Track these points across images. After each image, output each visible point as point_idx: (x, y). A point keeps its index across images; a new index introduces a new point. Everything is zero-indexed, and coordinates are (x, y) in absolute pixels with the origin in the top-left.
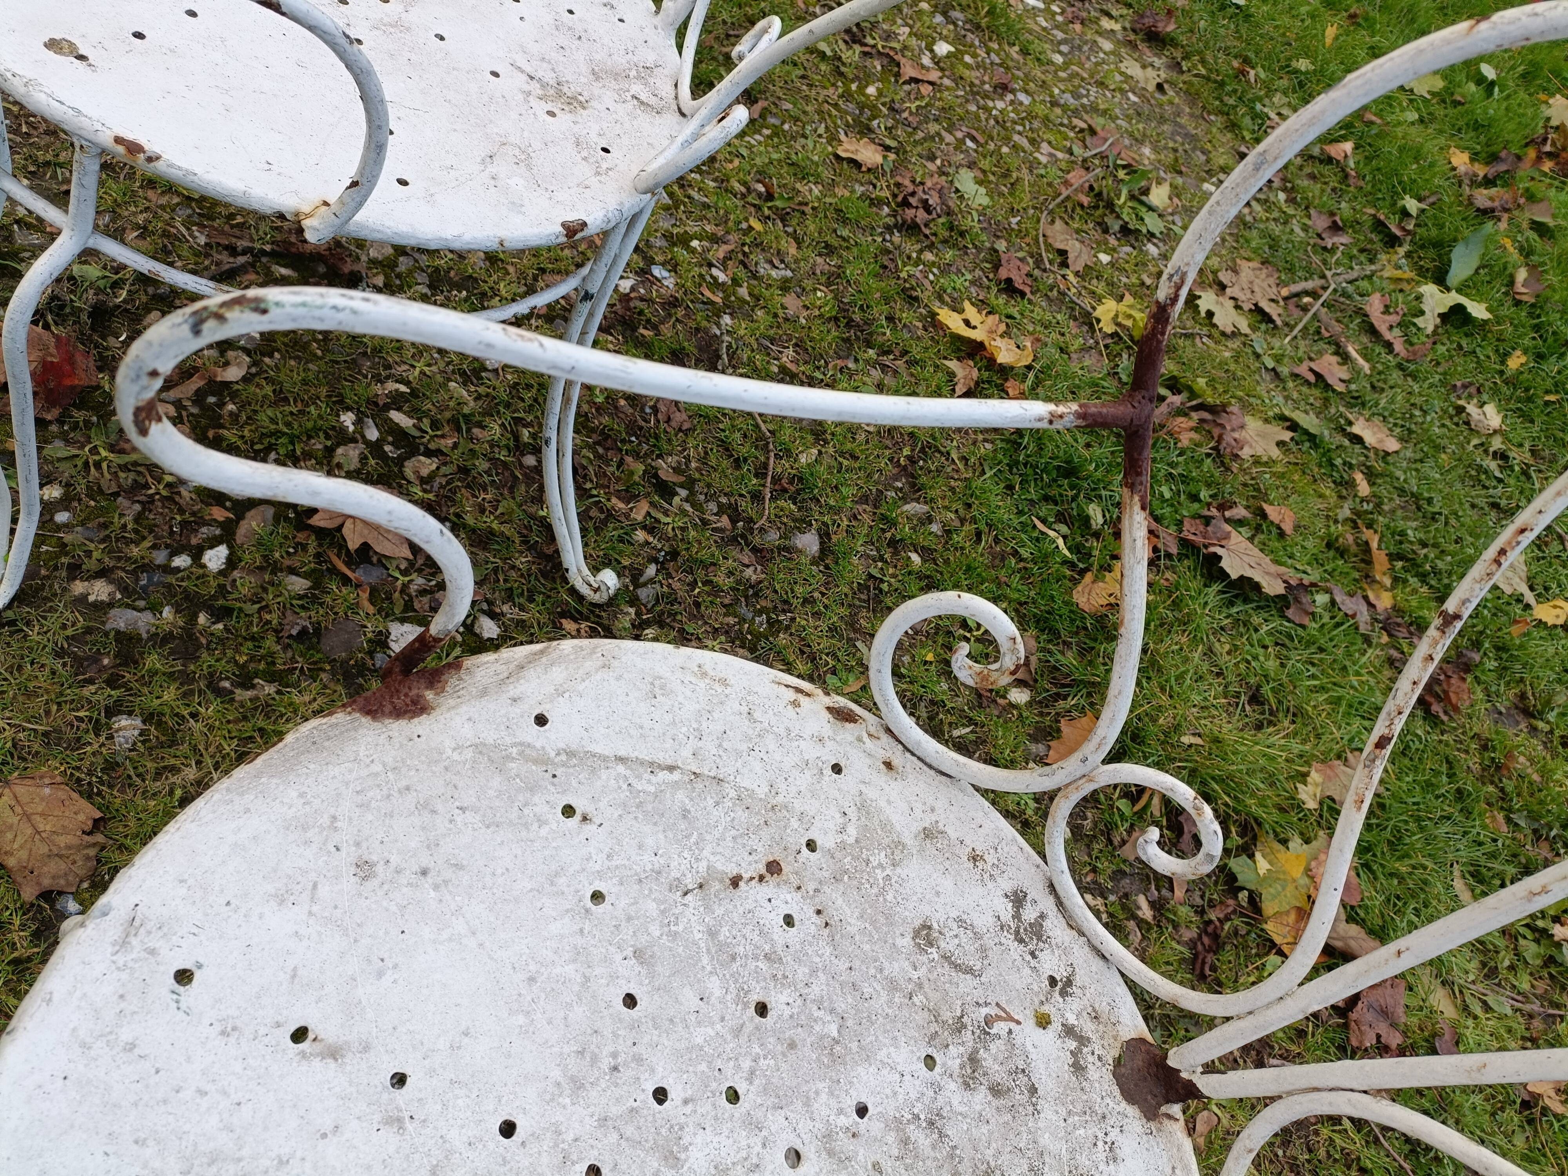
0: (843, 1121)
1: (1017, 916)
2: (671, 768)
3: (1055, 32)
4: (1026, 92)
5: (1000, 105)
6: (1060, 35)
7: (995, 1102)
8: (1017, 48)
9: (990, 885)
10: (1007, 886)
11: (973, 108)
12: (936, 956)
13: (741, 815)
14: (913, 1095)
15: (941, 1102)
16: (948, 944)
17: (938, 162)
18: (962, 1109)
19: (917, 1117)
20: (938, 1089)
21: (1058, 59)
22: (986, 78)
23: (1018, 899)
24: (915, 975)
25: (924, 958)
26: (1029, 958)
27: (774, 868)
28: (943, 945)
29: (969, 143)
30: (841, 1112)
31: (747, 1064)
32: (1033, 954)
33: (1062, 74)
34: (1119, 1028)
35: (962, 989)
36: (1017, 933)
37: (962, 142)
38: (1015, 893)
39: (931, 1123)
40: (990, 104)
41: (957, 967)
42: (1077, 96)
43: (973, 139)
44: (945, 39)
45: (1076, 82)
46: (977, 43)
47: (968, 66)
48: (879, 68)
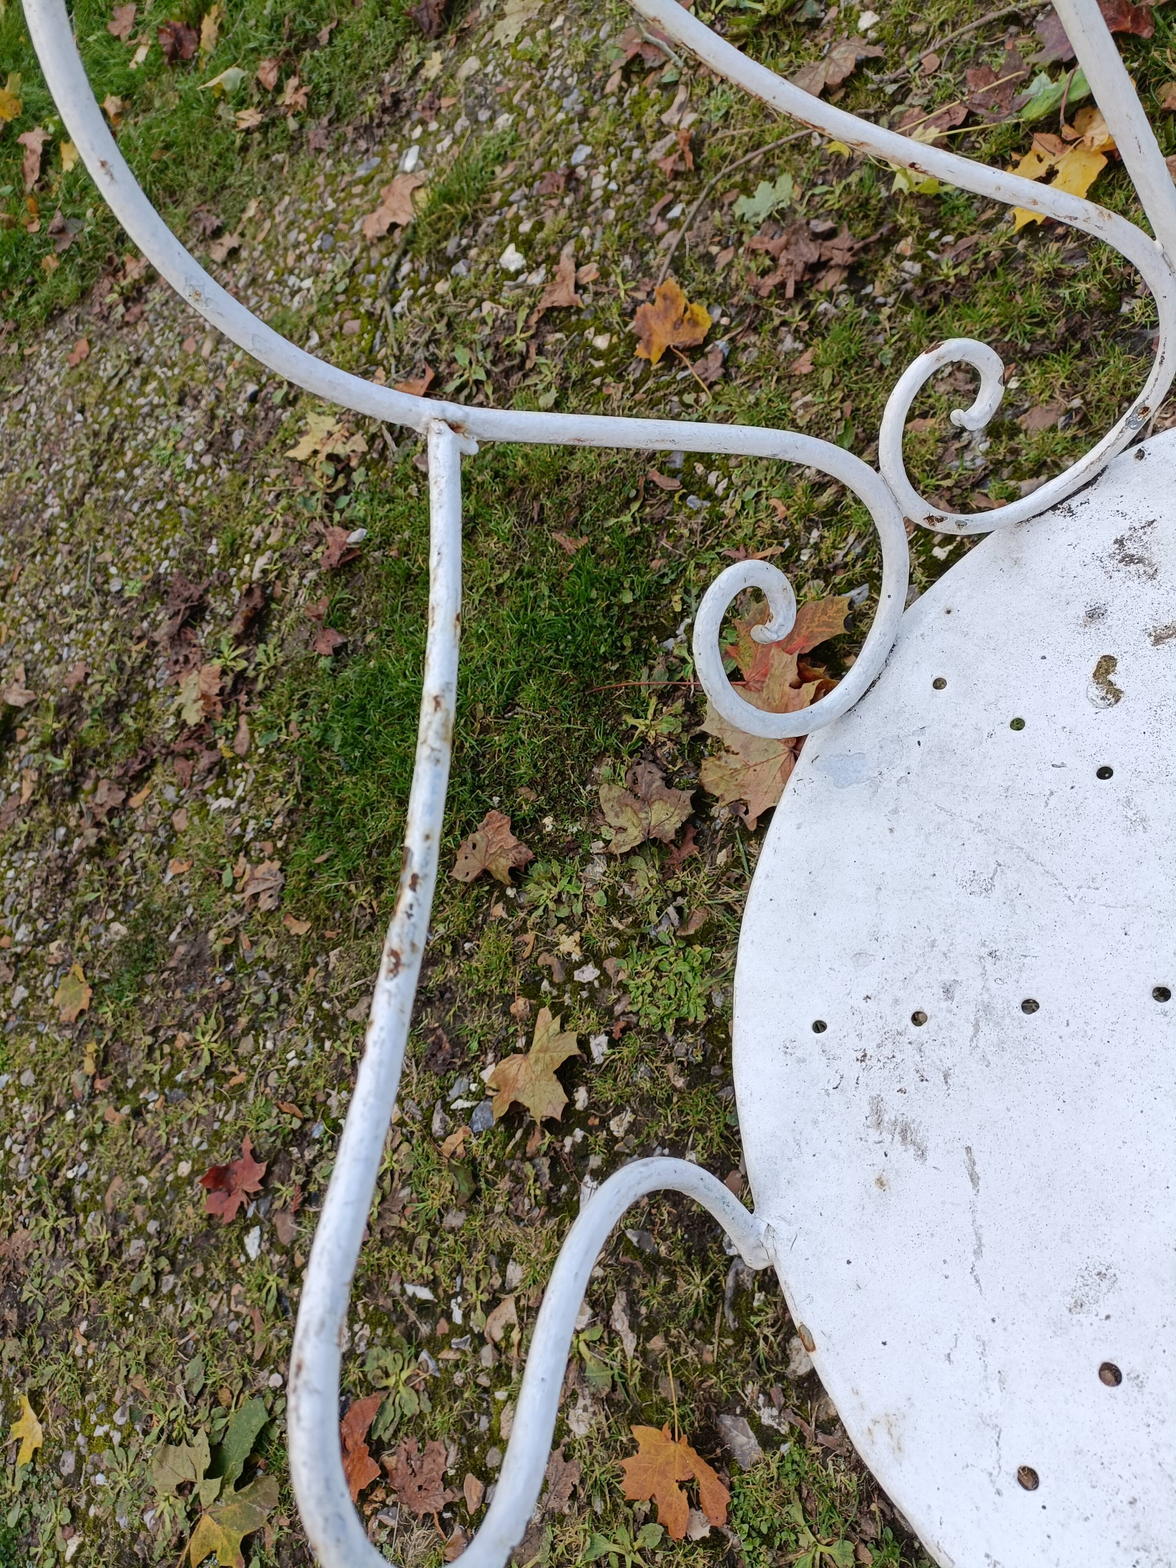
3: (458, 129)
4: (570, 151)
5: (598, 181)
6: (463, 122)
8: (498, 169)
11: (611, 214)
17: (714, 250)
21: (504, 120)
22: (555, 203)
29: (676, 212)
33: (531, 112)
37: (674, 224)
40: (598, 193)
42: (566, 91)
43: (668, 208)
44: (495, 259)
45: (541, 93)
46: (495, 219)
47: (539, 226)
48: (559, 335)
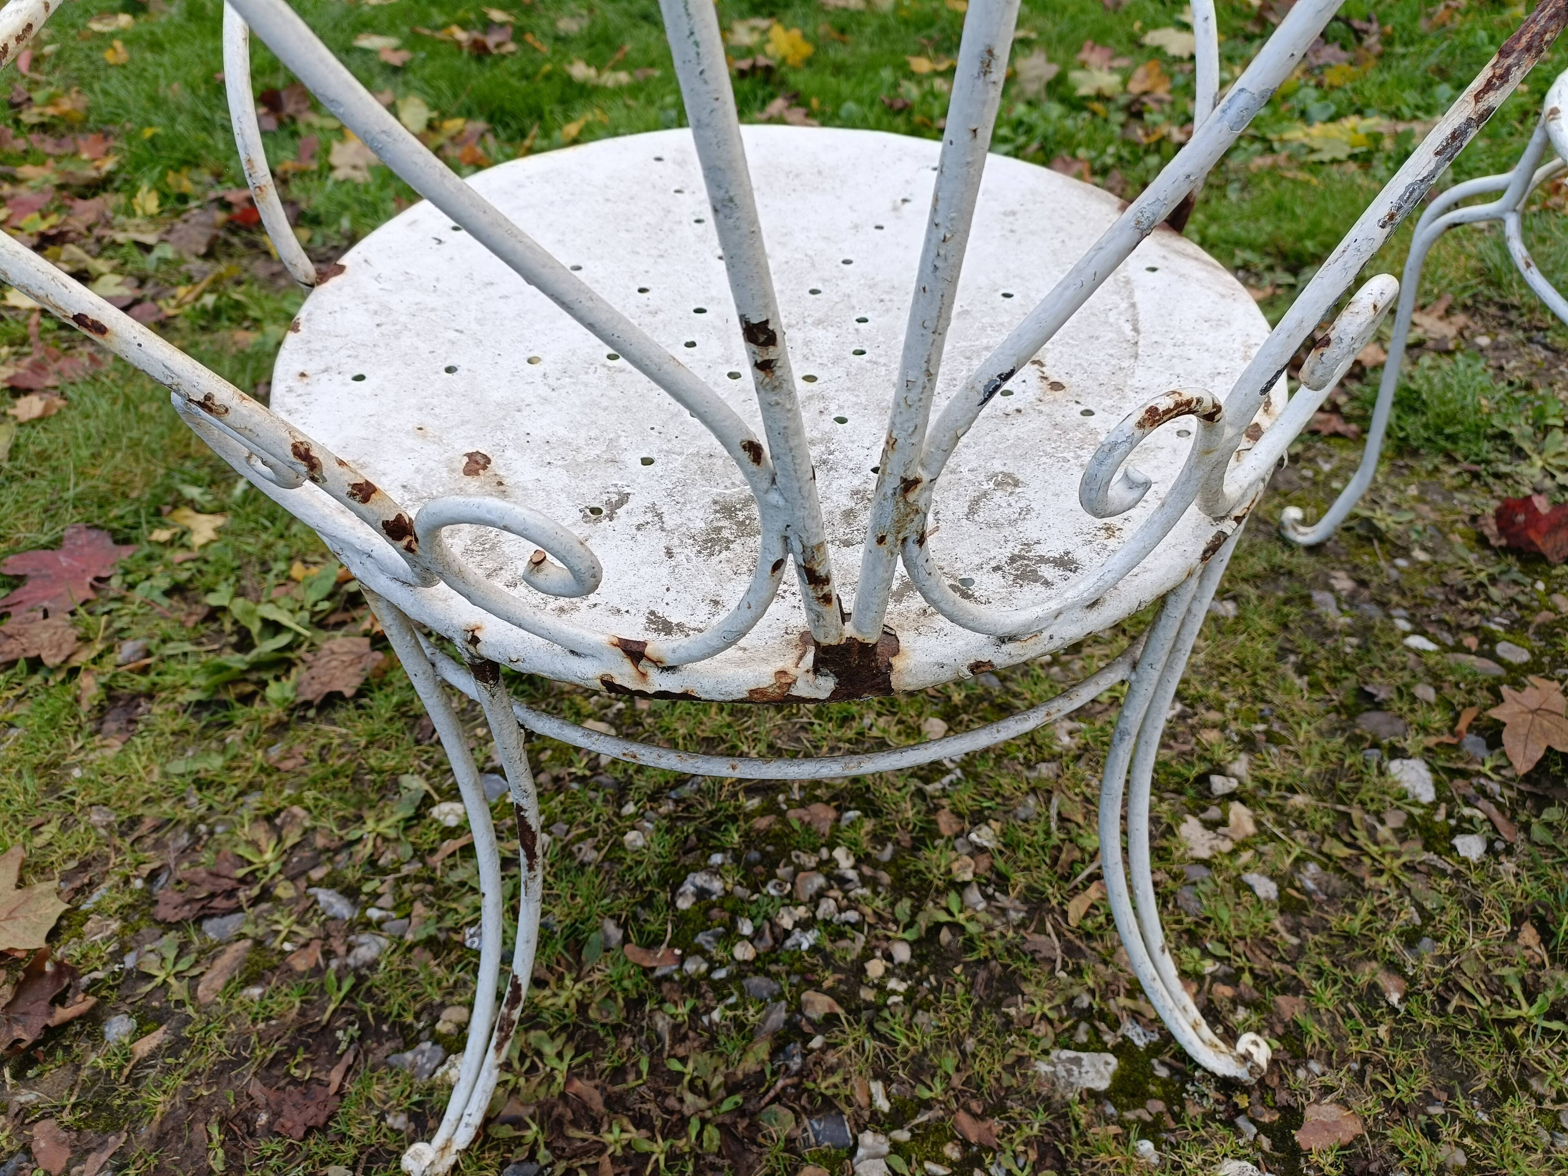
0: (833, 407)
1: (1042, 560)
2: (1136, 330)
7: (838, 512)
9: (1078, 540)
10: (1081, 554)
12: (985, 487)
13: (1105, 370)
14: (850, 454)
15: (841, 471)
16: (999, 496)
18: (835, 486)
19: (831, 453)
20: (855, 471)
23: (1066, 563)
24: (964, 469)
25: (982, 478)
26: (993, 564)
27: (1057, 386)
28: (999, 493)
30: (841, 407)
31: (882, 360)
32: (996, 569)
34: (912, 633)
35: (952, 504)
36: (1023, 558)
38: (1073, 562)
39: (825, 462)
41: (976, 501)
